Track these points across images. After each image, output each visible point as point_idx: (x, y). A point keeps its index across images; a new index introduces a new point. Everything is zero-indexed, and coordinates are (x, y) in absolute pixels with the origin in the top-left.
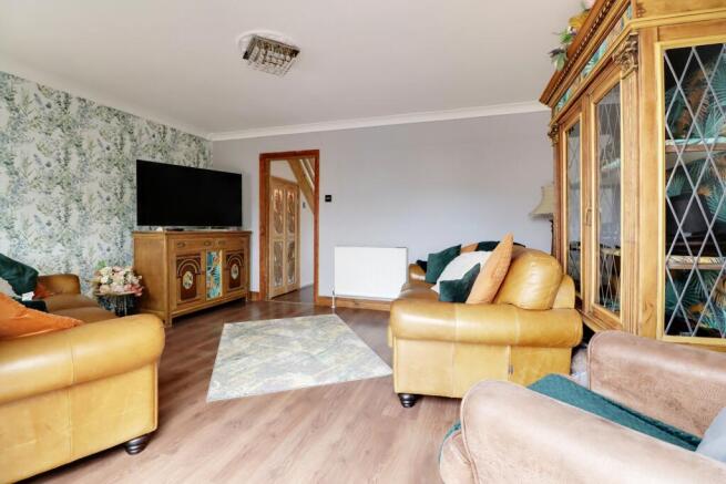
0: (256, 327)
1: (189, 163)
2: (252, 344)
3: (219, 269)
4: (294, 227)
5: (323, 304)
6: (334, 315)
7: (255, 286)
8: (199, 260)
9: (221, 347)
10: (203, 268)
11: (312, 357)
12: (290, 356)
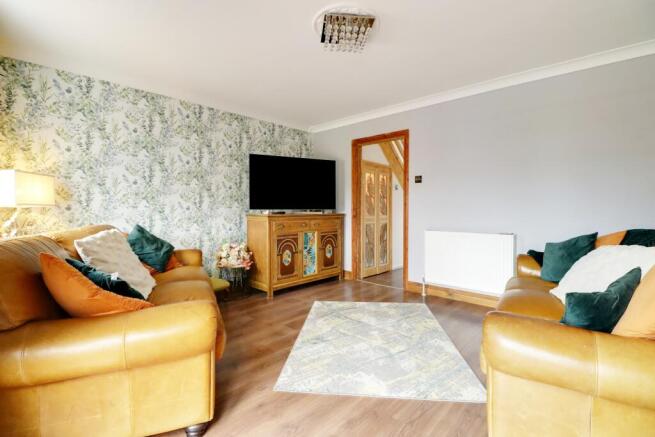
0: (342, 309)
1: (293, 154)
2: (333, 328)
3: (315, 249)
4: (386, 209)
5: (413, 290)
6: (424, 305)
7: (348, 266)
8: (296, 240)
9: (305, 328)
10: (300, 247)
11: (391, 356)
12: (367, 350)
